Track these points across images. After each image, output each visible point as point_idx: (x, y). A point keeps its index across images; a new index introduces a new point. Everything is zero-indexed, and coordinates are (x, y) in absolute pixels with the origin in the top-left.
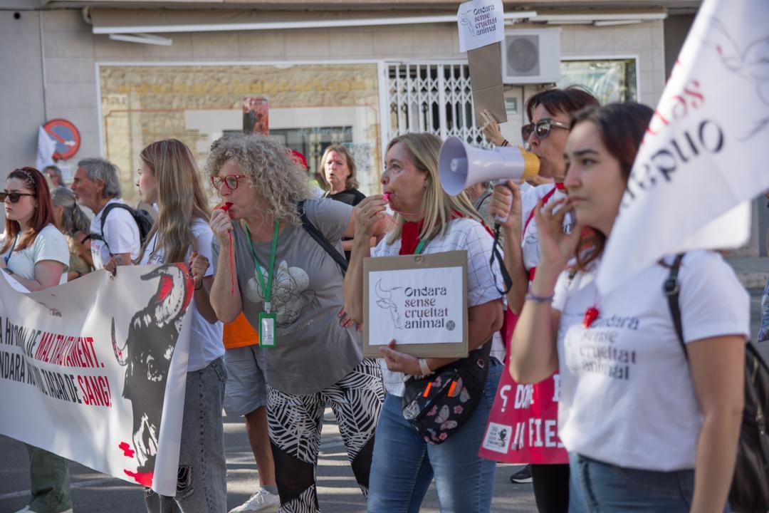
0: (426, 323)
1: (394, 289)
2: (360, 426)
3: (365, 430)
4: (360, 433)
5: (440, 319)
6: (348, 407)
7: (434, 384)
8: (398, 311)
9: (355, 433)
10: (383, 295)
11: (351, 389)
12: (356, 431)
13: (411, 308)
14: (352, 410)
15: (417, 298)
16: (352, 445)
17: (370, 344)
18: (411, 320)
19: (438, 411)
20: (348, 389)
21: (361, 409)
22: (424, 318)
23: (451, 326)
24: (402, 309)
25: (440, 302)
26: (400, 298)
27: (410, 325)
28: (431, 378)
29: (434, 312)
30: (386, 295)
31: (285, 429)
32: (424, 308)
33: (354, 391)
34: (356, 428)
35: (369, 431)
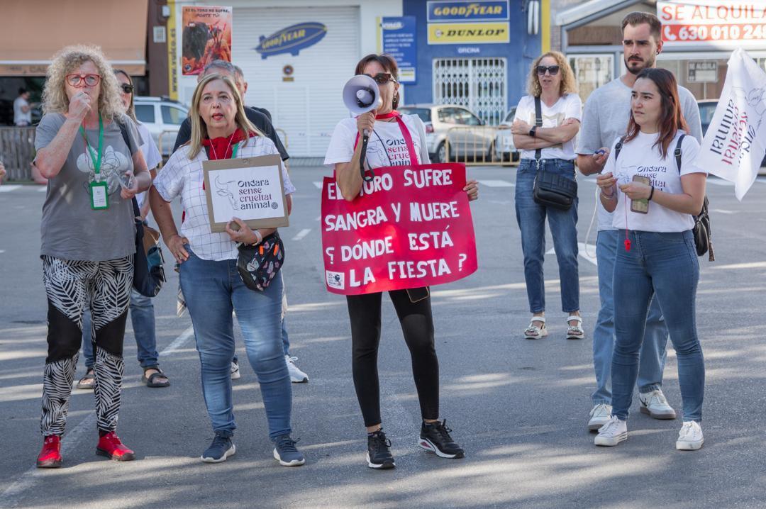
0: (257, 206)
1: (229, 182)
2: (119, 302)
3: (121, 306)
4: (117, 308)
5: (267, 201)
6: (115, 286)
7: (264, 247)
8: (234, 198)
9: (113, 307)
10: (221, 187)
11: (121, 273)
12: (115, 306)
13: (244, 195)
14: (117, 289)
15: (248, 188)
16: (106, 315)
17: (216, 222)
18: (245, 203)
19: (268, 265)
20: (119, 272)
21: (124, 290)
22: (254, 202)
23: (275, 206)
24: (237, 196)
25: (265, 190)
26: (235, 189)
27: (244, 207)
28: (262, 243)
29: (261, 197)
30: (224, 187)
31: (74, 302)
32: (254, 195)
33: (123, 274)
34: (116, 303)
35: (124, 308)
